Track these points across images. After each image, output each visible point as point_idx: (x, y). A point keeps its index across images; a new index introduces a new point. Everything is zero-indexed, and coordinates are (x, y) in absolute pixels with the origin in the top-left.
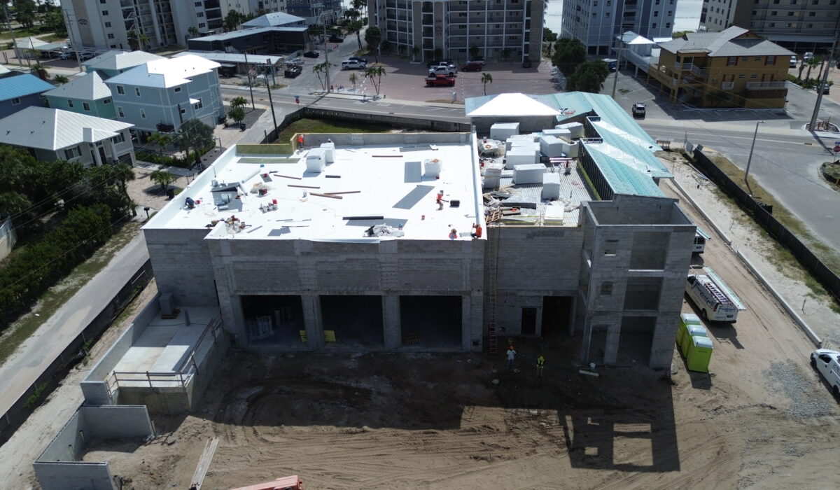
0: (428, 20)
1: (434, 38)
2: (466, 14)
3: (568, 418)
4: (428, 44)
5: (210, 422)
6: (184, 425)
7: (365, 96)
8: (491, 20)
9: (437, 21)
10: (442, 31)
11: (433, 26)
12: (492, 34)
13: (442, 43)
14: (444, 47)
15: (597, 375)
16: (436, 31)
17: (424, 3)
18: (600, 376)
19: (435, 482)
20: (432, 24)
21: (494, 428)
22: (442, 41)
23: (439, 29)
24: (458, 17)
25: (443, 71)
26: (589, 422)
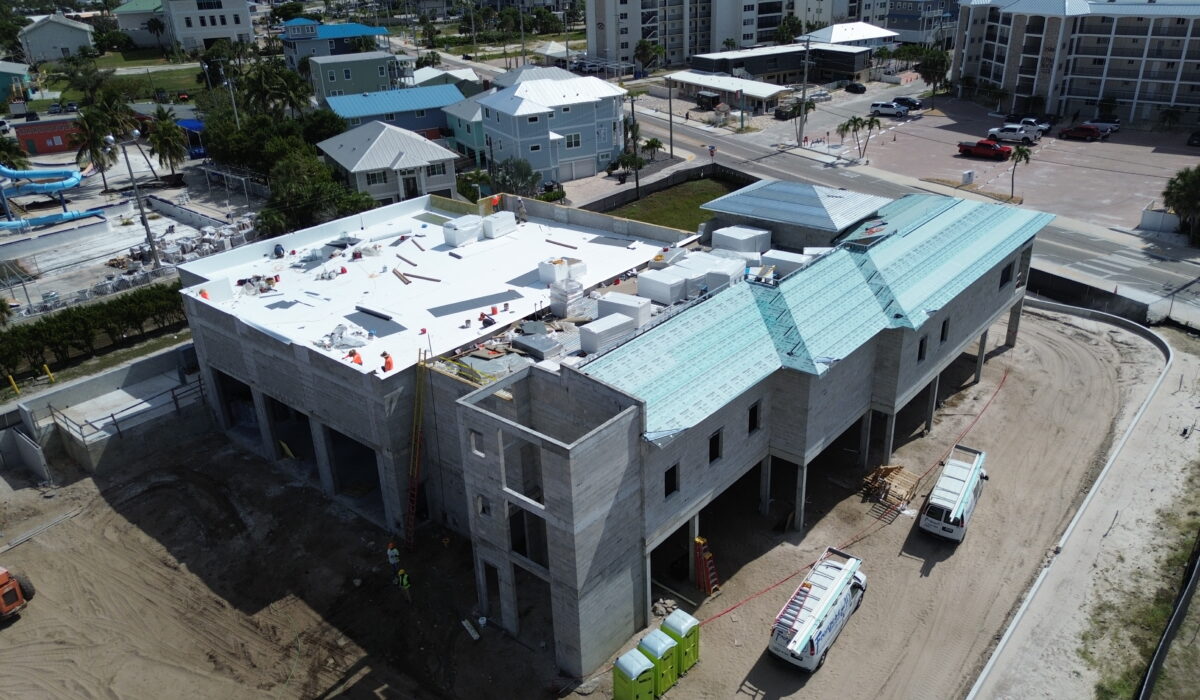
0: (1033, 47)
1: (1036, 77)
2: (1107, 40)
3: (365, 671)
4: (1026, 86)
5: (97, 491)
6: (78, 485)
7: (839, 158)
8: (1157, 52)
9: (1046, 49)
10: (1052, 67)
11: (1039, 57)
12: (1156, 78)
13: (1048, 87)
14: (1050, 93)
15: (476, 636)
16: (1043, 65)
17: (1031, 17)
18: (477, 641)
19: (143, 657)
20: (1038, 54)
21: (278, 633)
22: (1048, 83)
23: (1048, 63)
24: (1094, 44)
25: (1011, 134)
26: (377, 691)
